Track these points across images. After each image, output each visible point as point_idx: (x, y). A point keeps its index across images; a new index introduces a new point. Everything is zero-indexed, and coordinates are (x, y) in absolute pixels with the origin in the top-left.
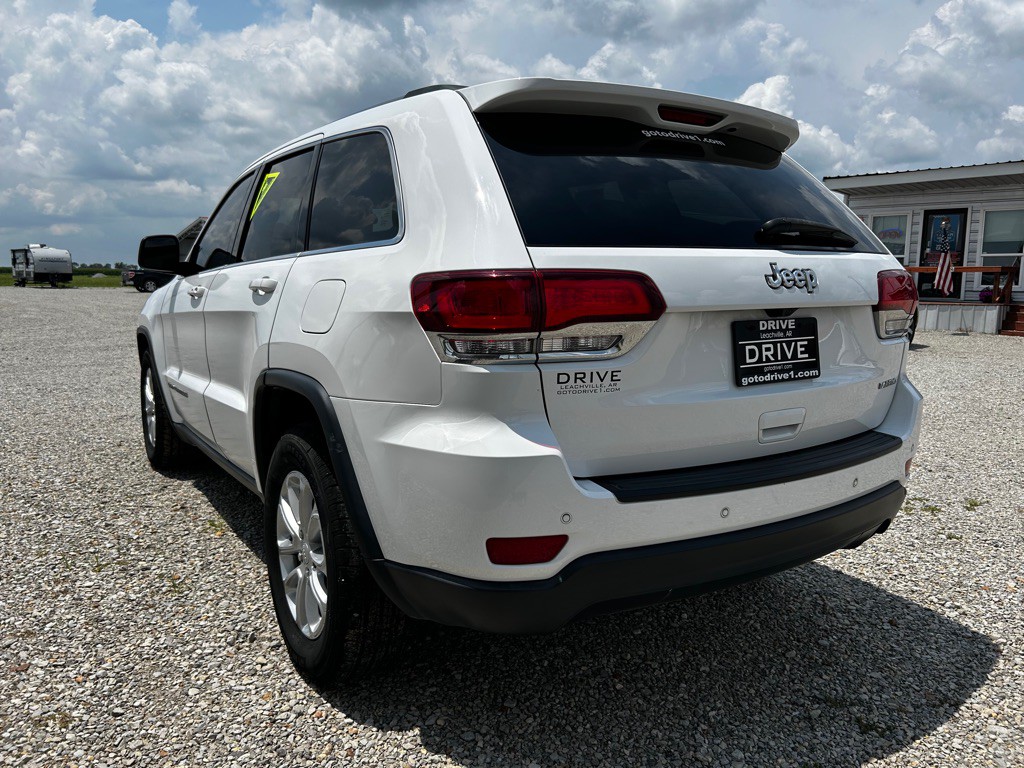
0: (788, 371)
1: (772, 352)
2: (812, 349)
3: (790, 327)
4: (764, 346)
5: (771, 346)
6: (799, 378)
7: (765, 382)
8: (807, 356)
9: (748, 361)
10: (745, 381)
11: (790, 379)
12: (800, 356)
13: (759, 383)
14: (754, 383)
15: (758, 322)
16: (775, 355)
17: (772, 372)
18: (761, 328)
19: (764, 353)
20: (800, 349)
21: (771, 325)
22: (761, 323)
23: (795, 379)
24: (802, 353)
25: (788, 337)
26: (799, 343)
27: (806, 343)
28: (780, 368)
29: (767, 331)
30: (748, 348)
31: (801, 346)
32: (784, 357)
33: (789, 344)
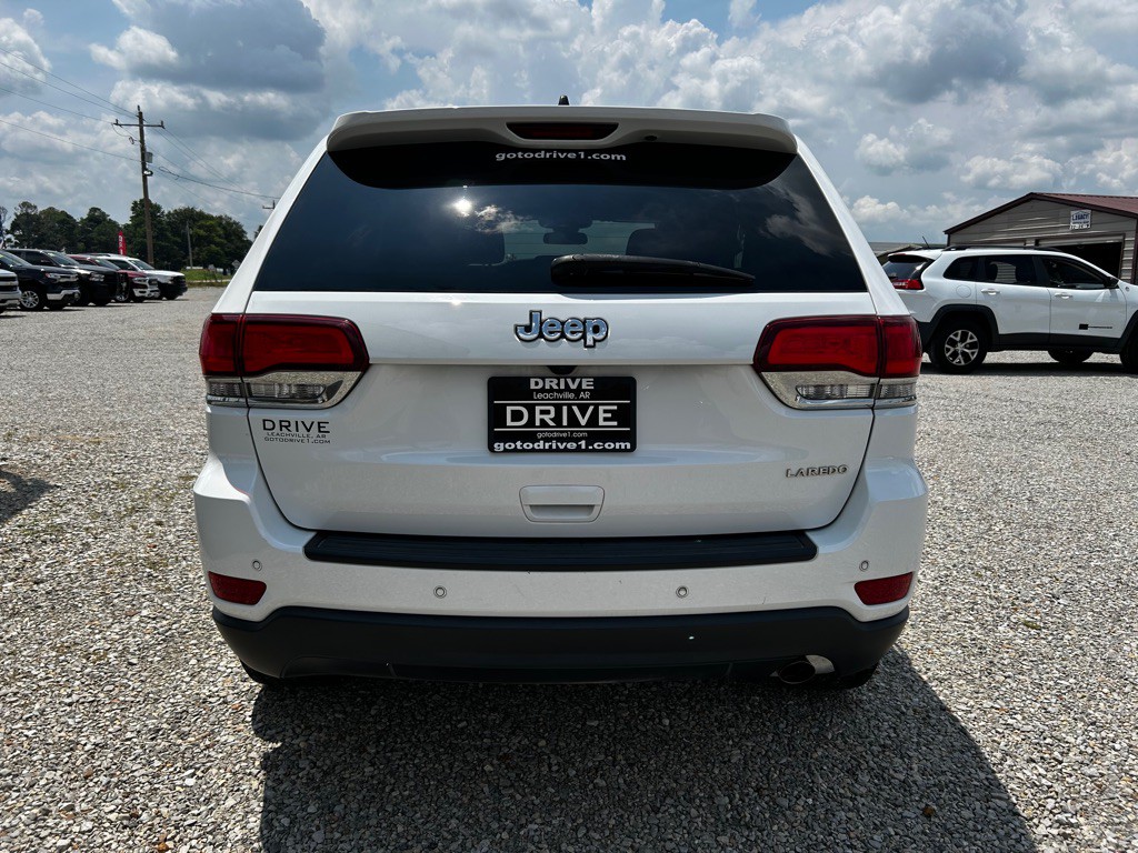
0: (577, 440)
1: (552, 415)
2: (627, 416)
3: (584, 387)
4: (538, 409)
5: (552, 409)
6: (594, 450)
7: (533, 450)
8: (615, 423)
9: (509, 423)
10: (499, 446)
11: (578, 450)
12: (601, 423)
13: (524, 451)
14: (515, 450)
15: (527, 380)
16: (558, 419)
17: (546, 440)
18: (533, 386)
19: (538, 417)
20: (602, 415)
21: (551, 383)
22: (533, 381)
23: (587, 450)
24: (605, 419)
25: (582, 399)
26: (601, 408)
27: (615, 408)
28: (565, 435)
29: (543, 390)
30: (509, 409)
31: (605, 411)
32: (573, 421)
33: (583, 409)
